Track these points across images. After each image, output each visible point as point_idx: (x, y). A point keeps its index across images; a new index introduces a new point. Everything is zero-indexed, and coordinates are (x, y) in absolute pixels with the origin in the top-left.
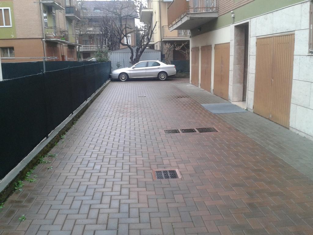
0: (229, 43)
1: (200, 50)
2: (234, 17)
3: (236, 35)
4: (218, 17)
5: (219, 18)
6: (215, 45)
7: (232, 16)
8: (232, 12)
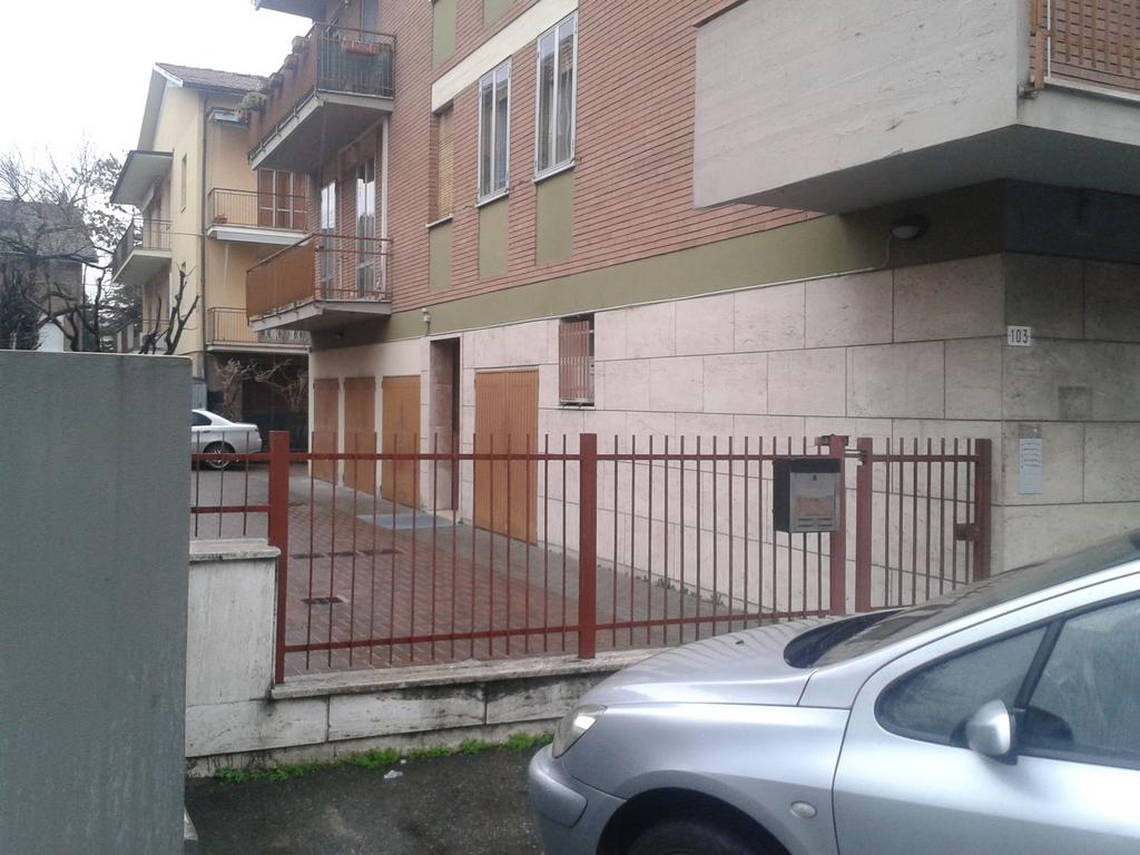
0: (419, 376)
1: (342, 386)
2: (428, 323)
3: (434, 360)
4: (389, 316)
5: (394, 318)
6: (384, 377)
7: (426, 318)
8: (424, 310)
